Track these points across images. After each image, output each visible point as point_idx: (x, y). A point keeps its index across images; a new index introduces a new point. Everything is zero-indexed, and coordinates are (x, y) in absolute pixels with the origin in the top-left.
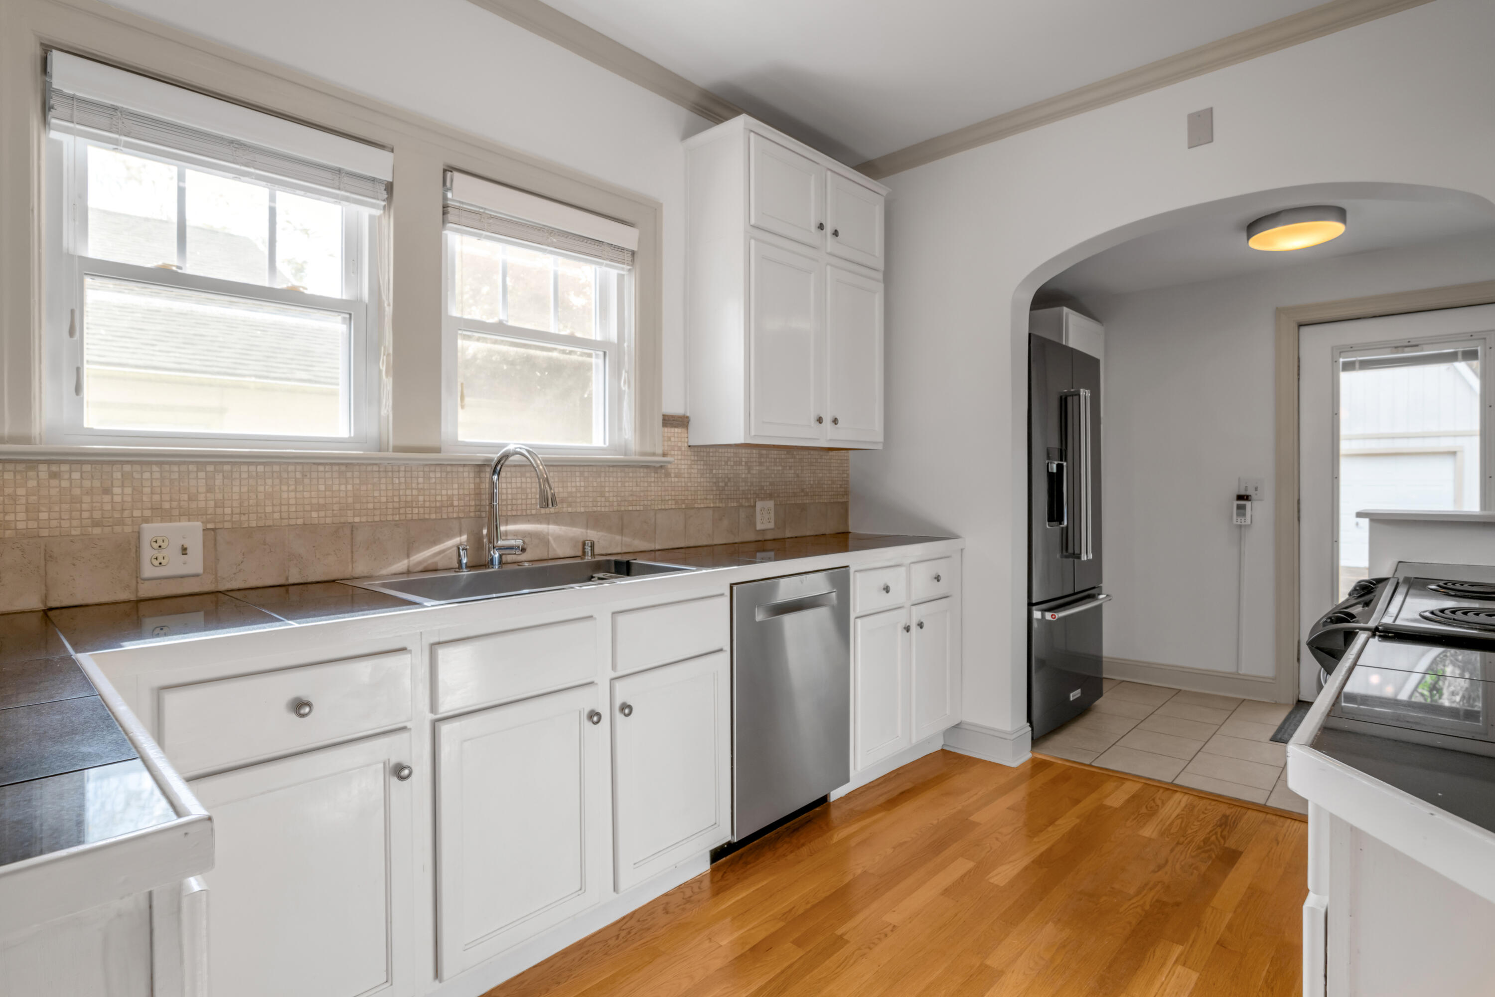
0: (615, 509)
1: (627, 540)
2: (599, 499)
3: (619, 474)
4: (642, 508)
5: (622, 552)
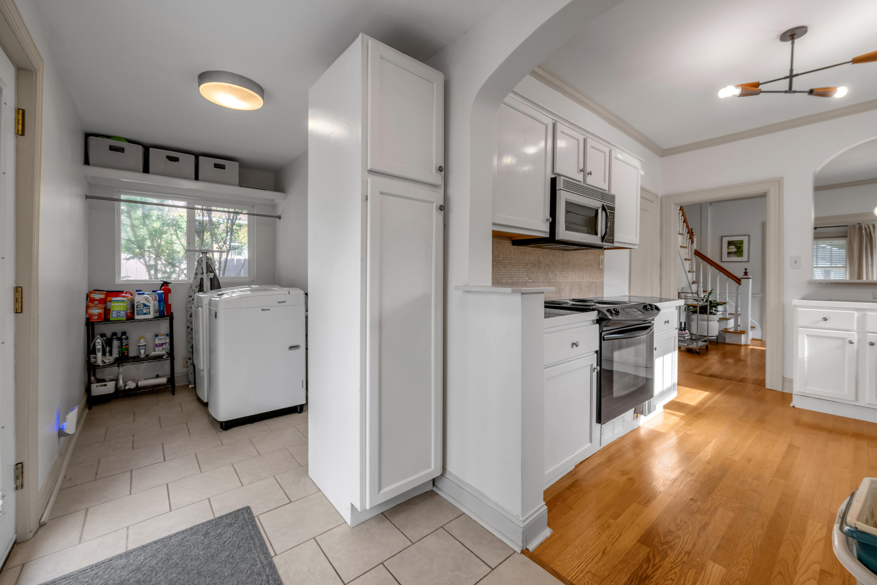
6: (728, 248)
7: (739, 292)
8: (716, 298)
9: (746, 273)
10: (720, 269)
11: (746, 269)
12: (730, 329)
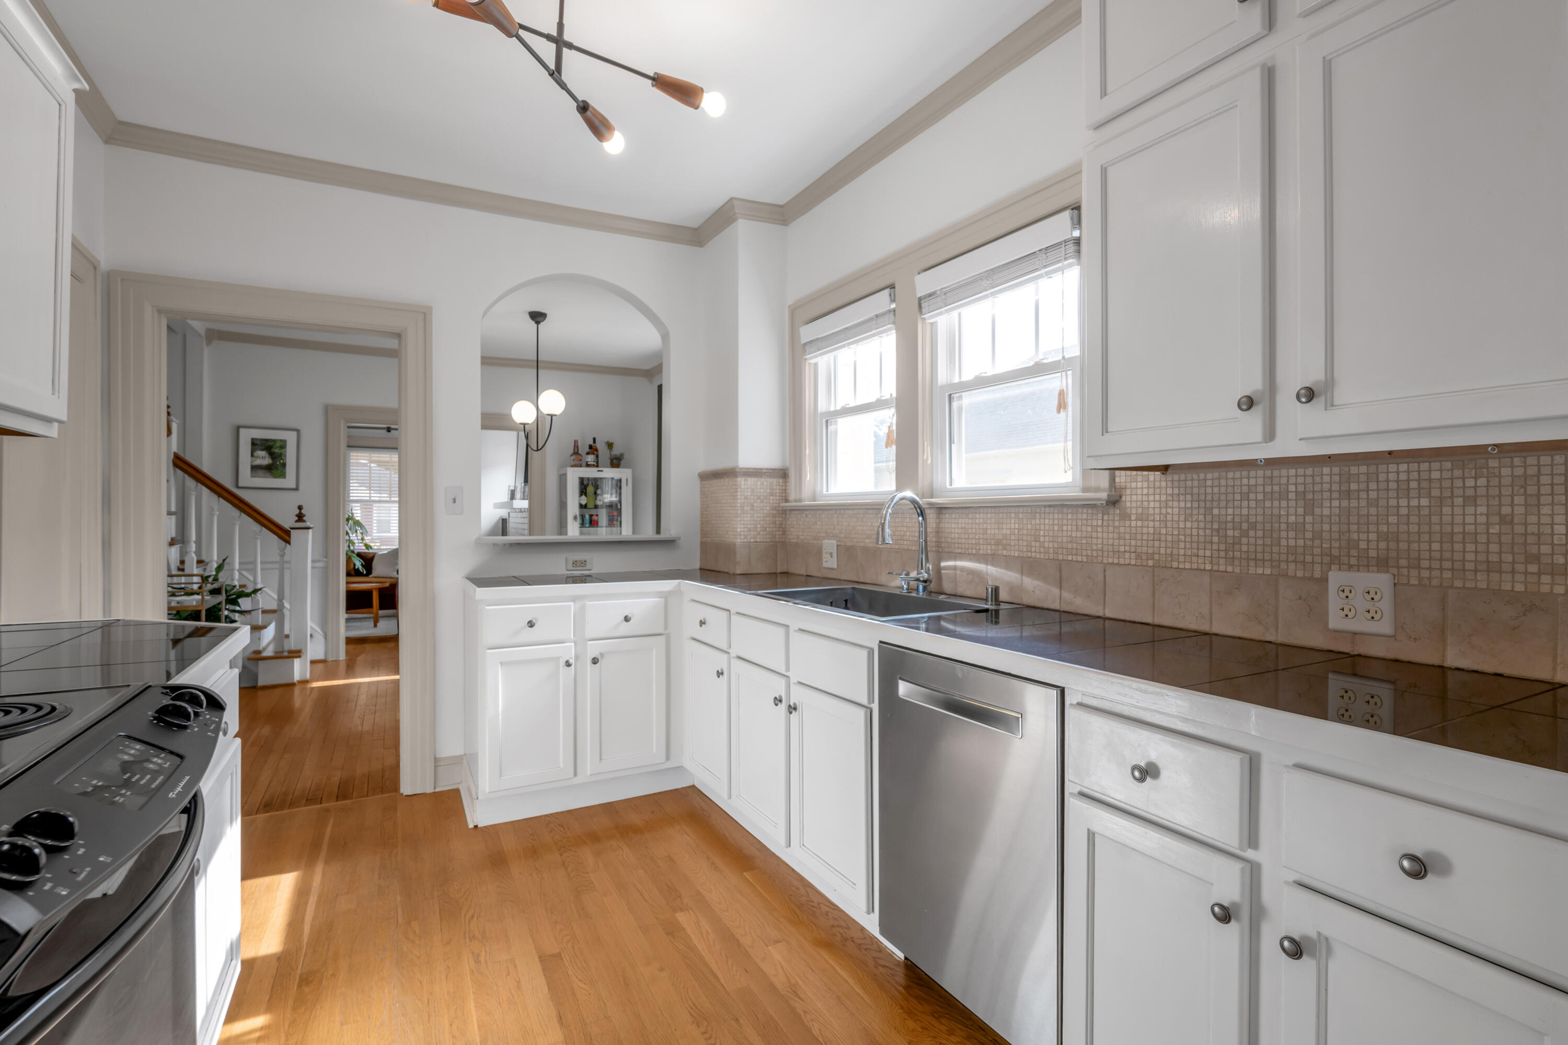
0: (1051, 556)
1: (1066, 595)
2: (1033, 544)
3: (1056, 516)
4: (1085, 559)
5: (1061, 610)
6: (252, 455)
7: (286, 558)
8: (233, 580)
9: (300, 517)
10: (241, 505)
11: (300, 508)
12: (265, 649)
